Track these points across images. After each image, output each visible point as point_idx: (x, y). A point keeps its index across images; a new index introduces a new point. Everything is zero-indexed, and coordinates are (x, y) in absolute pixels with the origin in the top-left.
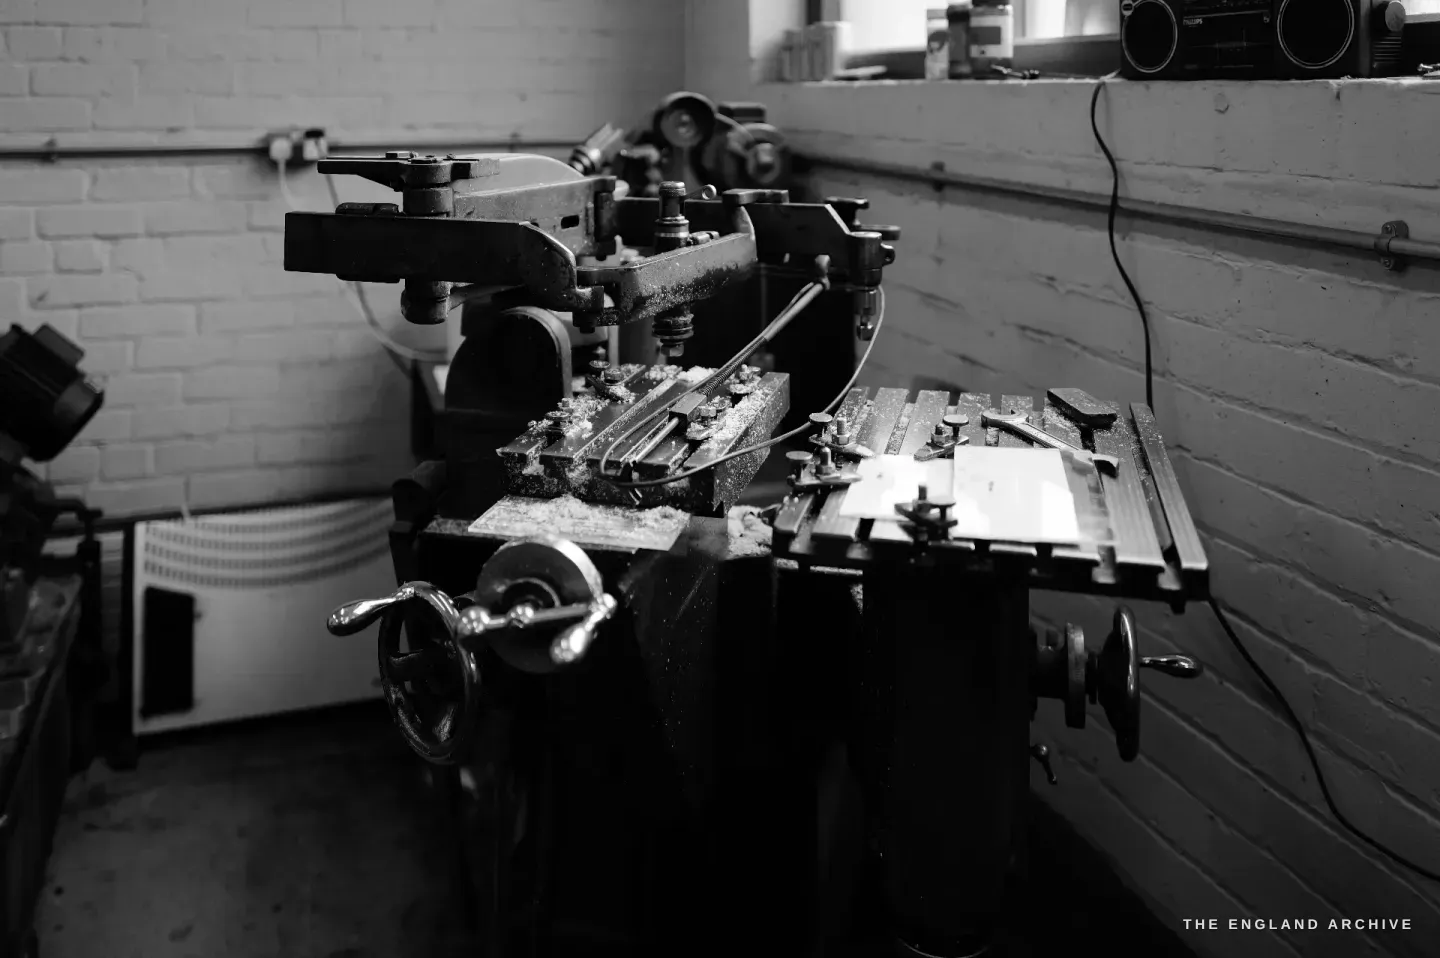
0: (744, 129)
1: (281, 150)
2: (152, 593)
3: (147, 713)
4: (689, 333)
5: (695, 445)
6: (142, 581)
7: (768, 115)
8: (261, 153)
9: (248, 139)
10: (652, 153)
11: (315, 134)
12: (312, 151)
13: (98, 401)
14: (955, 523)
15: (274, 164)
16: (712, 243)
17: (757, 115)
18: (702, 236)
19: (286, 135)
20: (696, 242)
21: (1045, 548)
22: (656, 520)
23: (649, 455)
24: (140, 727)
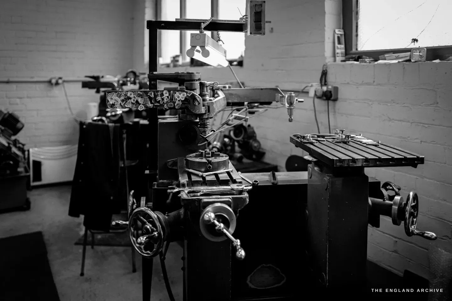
1: (54, 81)
2: (34, 162)
3: (34, 181)
6: (32, 159)
8: (50, 82)
9: (47, 79)
11: (60, 78)
12: (60, 81)
15: (52, 84)
19: (55, 78)
24: (33, 184)
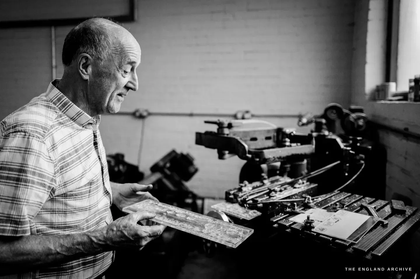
0: (353, 116)
1: (239, 115)
4: (288, 169)
5: (270, 197)
7: (365, 111)
8: (235, 116)
9: (233, 113)
10: (324, 121)
11: (247, 112)
12: (247, 116)
13: (196, 170)
14: (314, 228)
16: (297, 147)
17: (361, 111)
18: (294, 145)
19: (241, 111)
20: (291, 146)
21: (334, 239)
22: (252, 213)
23: (256, 197)
